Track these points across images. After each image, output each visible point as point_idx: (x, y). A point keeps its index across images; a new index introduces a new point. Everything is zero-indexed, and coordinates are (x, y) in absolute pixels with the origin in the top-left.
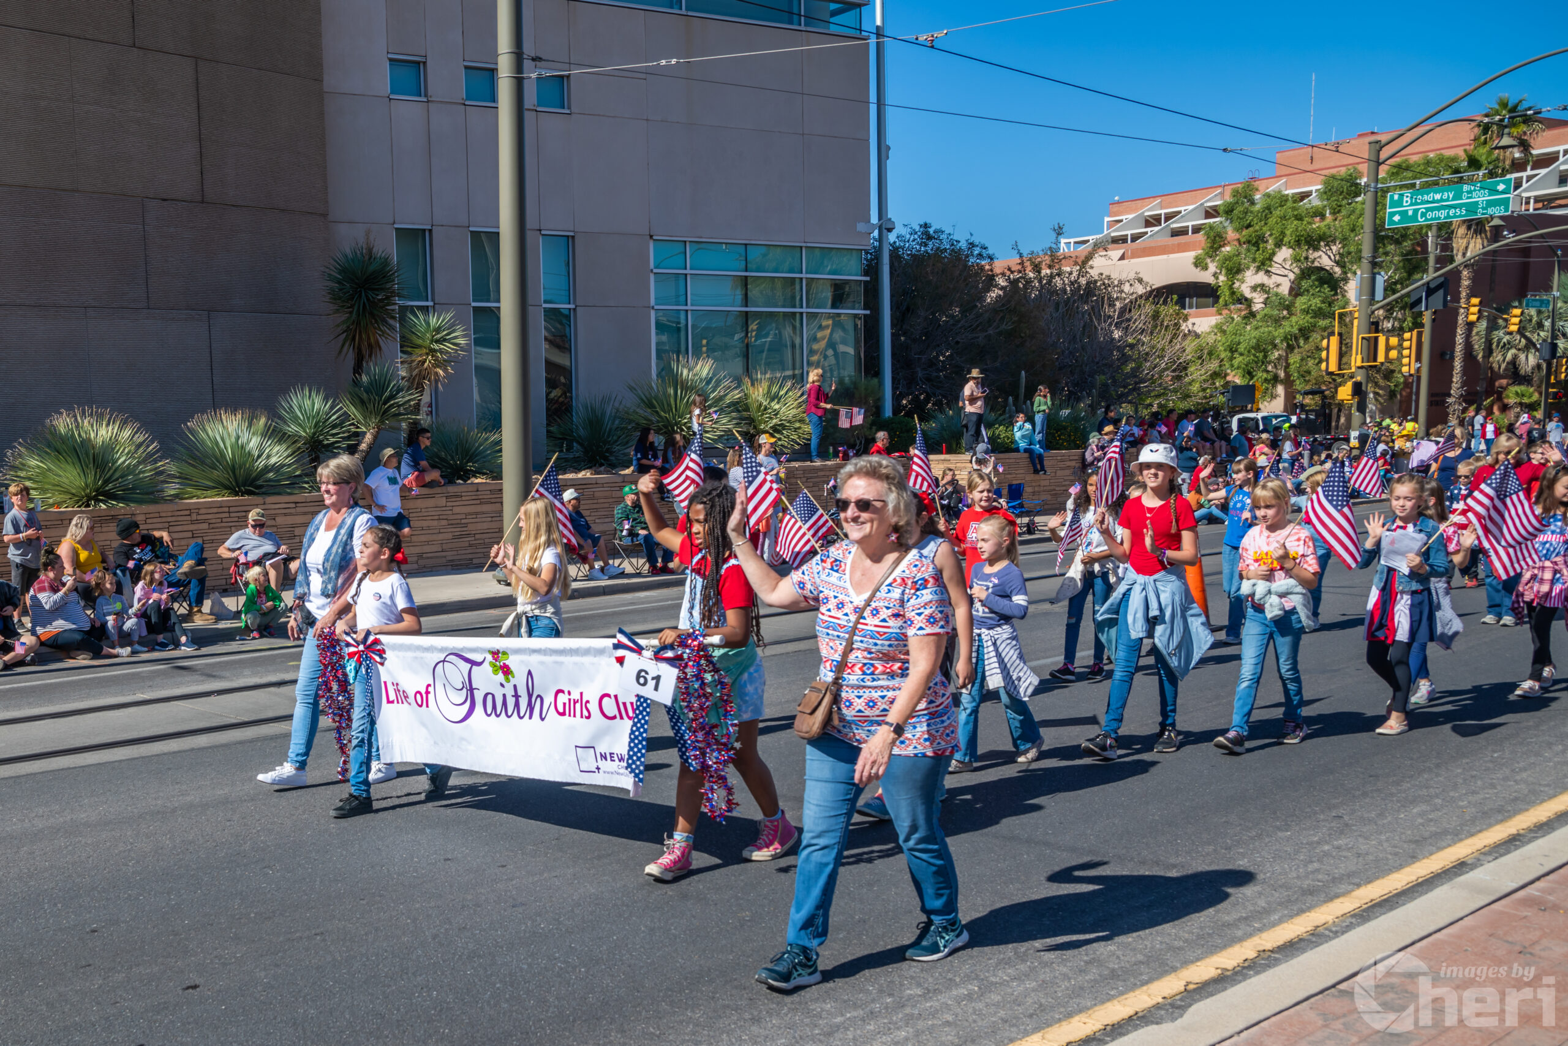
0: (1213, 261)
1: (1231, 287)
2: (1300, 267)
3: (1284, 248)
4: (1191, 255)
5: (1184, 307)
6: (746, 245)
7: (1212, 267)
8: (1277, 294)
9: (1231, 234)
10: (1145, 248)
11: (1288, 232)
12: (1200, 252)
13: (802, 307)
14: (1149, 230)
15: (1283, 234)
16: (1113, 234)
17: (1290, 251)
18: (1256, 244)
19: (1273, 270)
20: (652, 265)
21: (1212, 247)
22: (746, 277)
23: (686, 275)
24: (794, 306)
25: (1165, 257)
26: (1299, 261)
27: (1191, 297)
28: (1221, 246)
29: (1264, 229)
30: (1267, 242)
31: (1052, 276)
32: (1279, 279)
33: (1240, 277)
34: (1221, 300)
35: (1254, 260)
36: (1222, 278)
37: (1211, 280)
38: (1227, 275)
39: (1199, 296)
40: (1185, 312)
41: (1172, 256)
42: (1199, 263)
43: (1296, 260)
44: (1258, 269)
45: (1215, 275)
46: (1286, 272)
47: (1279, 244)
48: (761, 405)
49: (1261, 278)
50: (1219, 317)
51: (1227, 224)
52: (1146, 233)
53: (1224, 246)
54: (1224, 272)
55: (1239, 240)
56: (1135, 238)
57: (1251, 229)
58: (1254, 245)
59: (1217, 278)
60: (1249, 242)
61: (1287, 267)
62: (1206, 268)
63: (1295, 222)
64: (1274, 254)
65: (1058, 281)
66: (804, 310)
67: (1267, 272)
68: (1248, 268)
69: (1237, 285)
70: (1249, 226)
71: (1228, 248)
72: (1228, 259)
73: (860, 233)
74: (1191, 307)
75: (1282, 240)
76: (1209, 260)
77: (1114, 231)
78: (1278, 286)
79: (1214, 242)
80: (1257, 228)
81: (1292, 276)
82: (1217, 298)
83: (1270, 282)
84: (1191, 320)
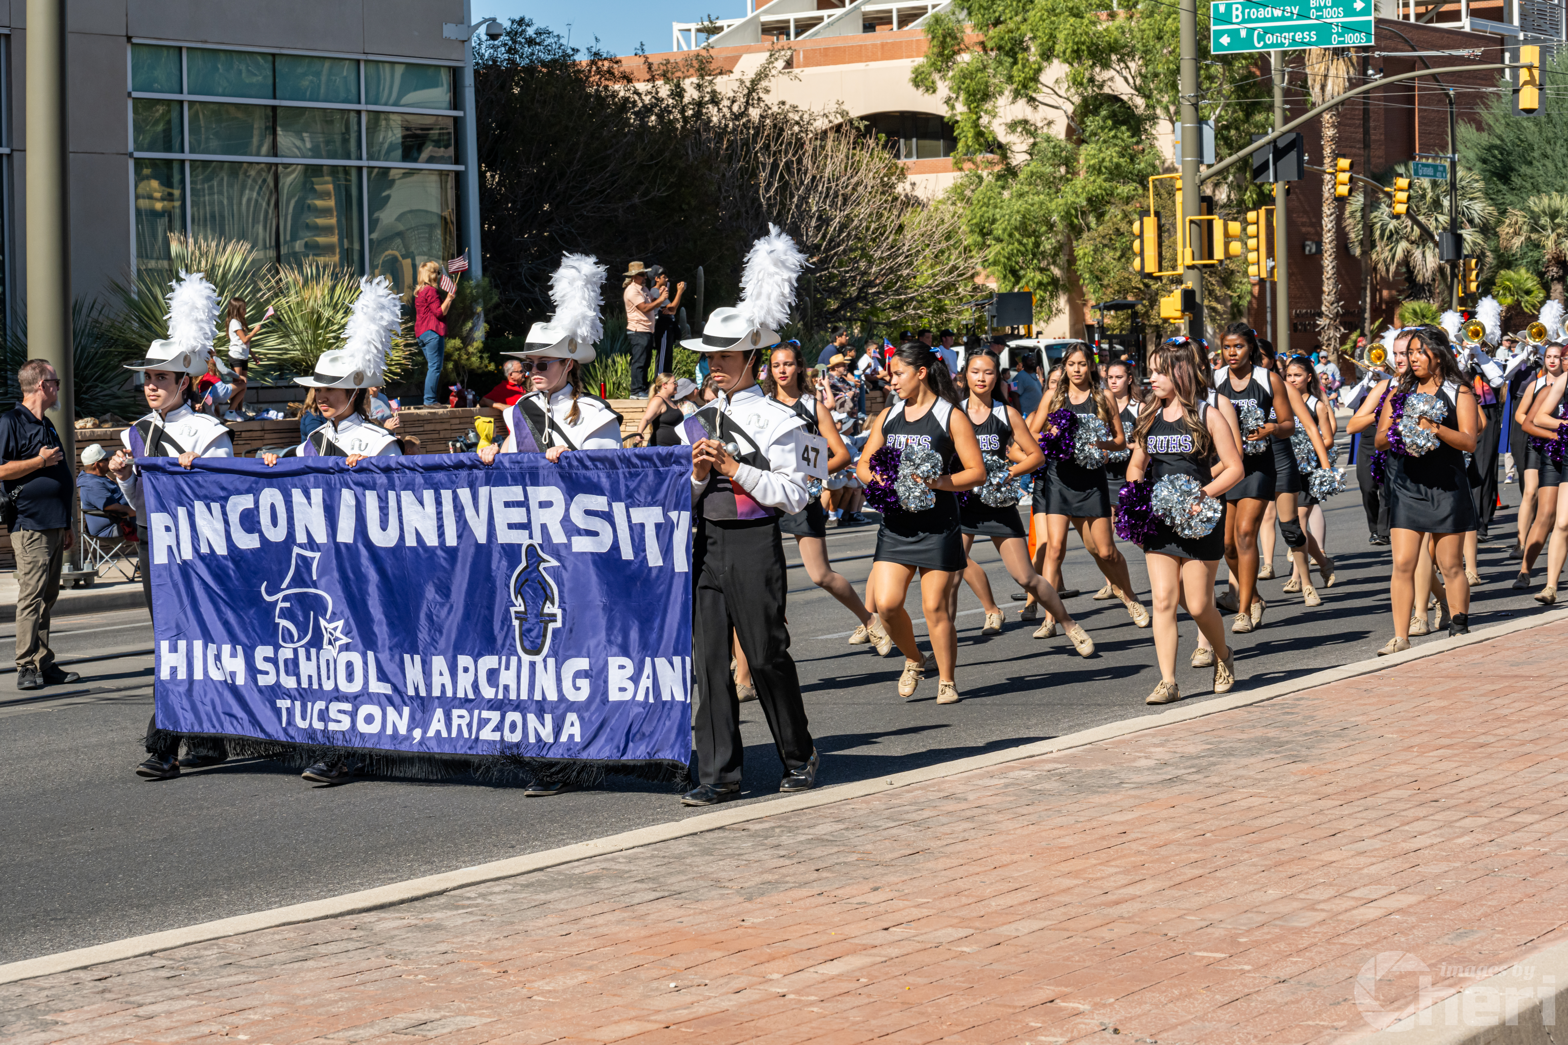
0: (943, 78)
1: (976, 124)
2: (1081, 95)
3: (1056, 61)
4: (906, 66)
5: (897, 156)
6: (274, 55)
7: (943, 88)
8: (1048, 139)
9: (970, 32)
10: (826, 49)
11: (1061, 36)
12: (920, 60)
13: (360, 158)
14: (824, 13)
15: (1052, 37)
16: (764, 18)
17: (1066, 67)
18: (1012, 53)
19: (1039, 97)
20: (130, 87)
21: (941, 54)
22: (274, 108)
23: (181, 102)
24: (348, 157)
25: (861, 66)
26: (1081, 84)
27: (908, 138)
28: (955, 53)
29: (1023, 27)
30: (1026, 49)
31: (700, 104)
32: (1051, 113)
33: (988, 106)
34: (960, 146)
35: (1010, 79)
36: (961, 108)
37: (943, 111)
38: (968, 103)
39: (923, 135)
40: (900, 163)
41: (873, 65)
42: (920, 80)
43: (1077, 82)
44: (1017, 94)
45: (948, 101)
46: (1060, 102)
47: (1047, 55)
48: (319, 318)
49: (1021, 110)
50: (958, 174)
51: (963, 15)
52: (821, 19)
53: (958, 52)
54: (962, 97)
55: (983, 44)
56: (803, 27)
57: (1001, 27)
58: (1007, 54)
59: (953, 108)
60: (1000, 48)
61: (1062, 92)
62: (932, 89)
63: (1072, 20)
64: (1039, 70)
65: (714, 114)
66: (364, 163)
67: (1031, 100)
68: (1001, 93)
69: (985, 120)
70: (997, 22)
71: (965, 58)
72: (966, 75)
73: (448, 39)
74: (909, 155)
75: (1051, 49)
76: (936, 76)
77: (766, 12)
78: (1049, 124)
79: (943, 44)
80: (1011, 25)
81: (1070, 109)
82: (951, 144)
83: (1037, 117)
84: (911, 178)
